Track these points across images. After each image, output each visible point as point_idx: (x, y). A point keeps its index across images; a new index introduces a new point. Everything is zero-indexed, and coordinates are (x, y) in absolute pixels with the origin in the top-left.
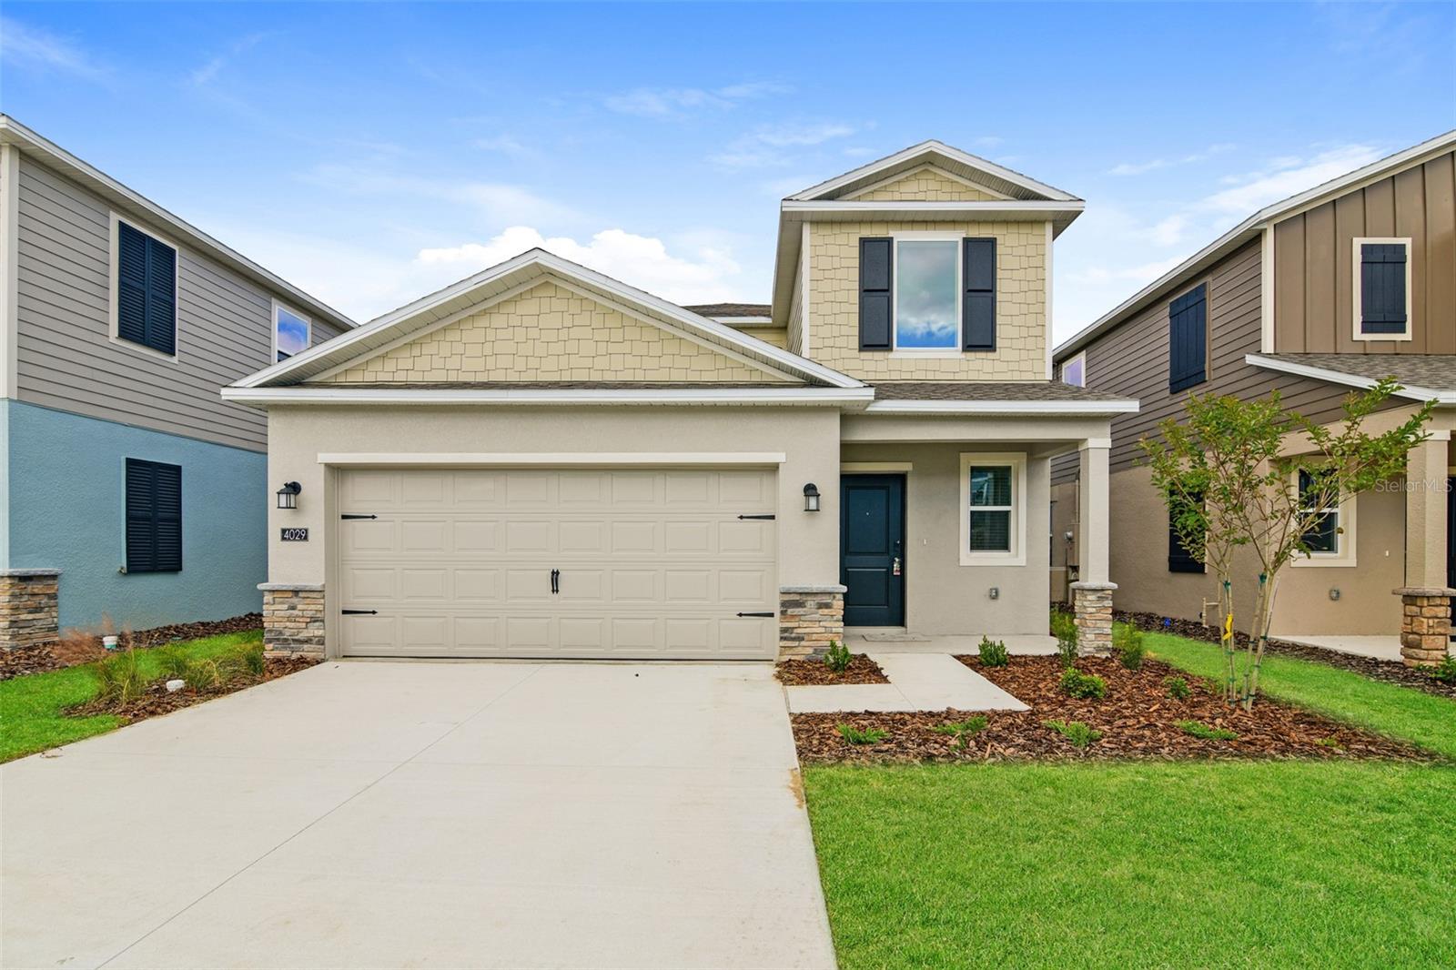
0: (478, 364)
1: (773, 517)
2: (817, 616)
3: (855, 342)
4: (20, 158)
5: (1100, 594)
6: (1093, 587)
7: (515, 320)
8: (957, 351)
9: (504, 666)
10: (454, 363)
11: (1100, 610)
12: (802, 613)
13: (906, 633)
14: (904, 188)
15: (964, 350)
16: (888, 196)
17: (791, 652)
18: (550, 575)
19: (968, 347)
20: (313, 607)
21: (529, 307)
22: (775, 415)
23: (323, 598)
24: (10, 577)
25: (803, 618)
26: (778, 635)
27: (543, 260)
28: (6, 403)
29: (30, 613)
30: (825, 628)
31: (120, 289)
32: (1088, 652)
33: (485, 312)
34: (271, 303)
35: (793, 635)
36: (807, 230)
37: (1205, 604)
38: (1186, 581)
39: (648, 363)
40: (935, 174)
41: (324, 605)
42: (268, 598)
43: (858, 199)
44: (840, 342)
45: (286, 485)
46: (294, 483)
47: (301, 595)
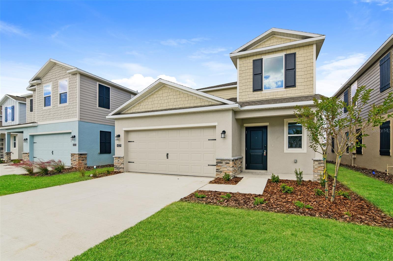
0: (151, 107)
1: (215, 140)
2: (225, 166)
3: (252, 90)
4: (80, 75)
5: (319, 162)
6: (316, 160)
7: (158, 96)
8: (283, 88)
9: (155, 175)
10: (146, 107)
11: (319, 167)
12: (221, 165)
13: (267, 172)
14: (266, 43)
15: (285, 88)
16: (261, 46)
17: (219, 175)
18: (166, 154)
19: (286, 87)
20: (122, 161)
21: (160, 92)
22: (215, 113)
23: (124, 159)
24: (78, 154)
25: (222, 166)
26: (215, 170)
27: (162, 81)
28: (78, 121)
29: (82, 161)
30: (229, 170)
31: (99, 97)
32: (315, 180)
33: (152, 94)
34: (131, 96)
35: (219, 171)
36: (238, 60)
37: (388, 167)
38: (385, 158)
39: (186, 102)
40: (276, 37)
41: (124, 160)
42: (115, 159)
43: (253, 49)
44: (247, 90)
45: (117, 135)
46: (119, 135)
47: (120, 158)
